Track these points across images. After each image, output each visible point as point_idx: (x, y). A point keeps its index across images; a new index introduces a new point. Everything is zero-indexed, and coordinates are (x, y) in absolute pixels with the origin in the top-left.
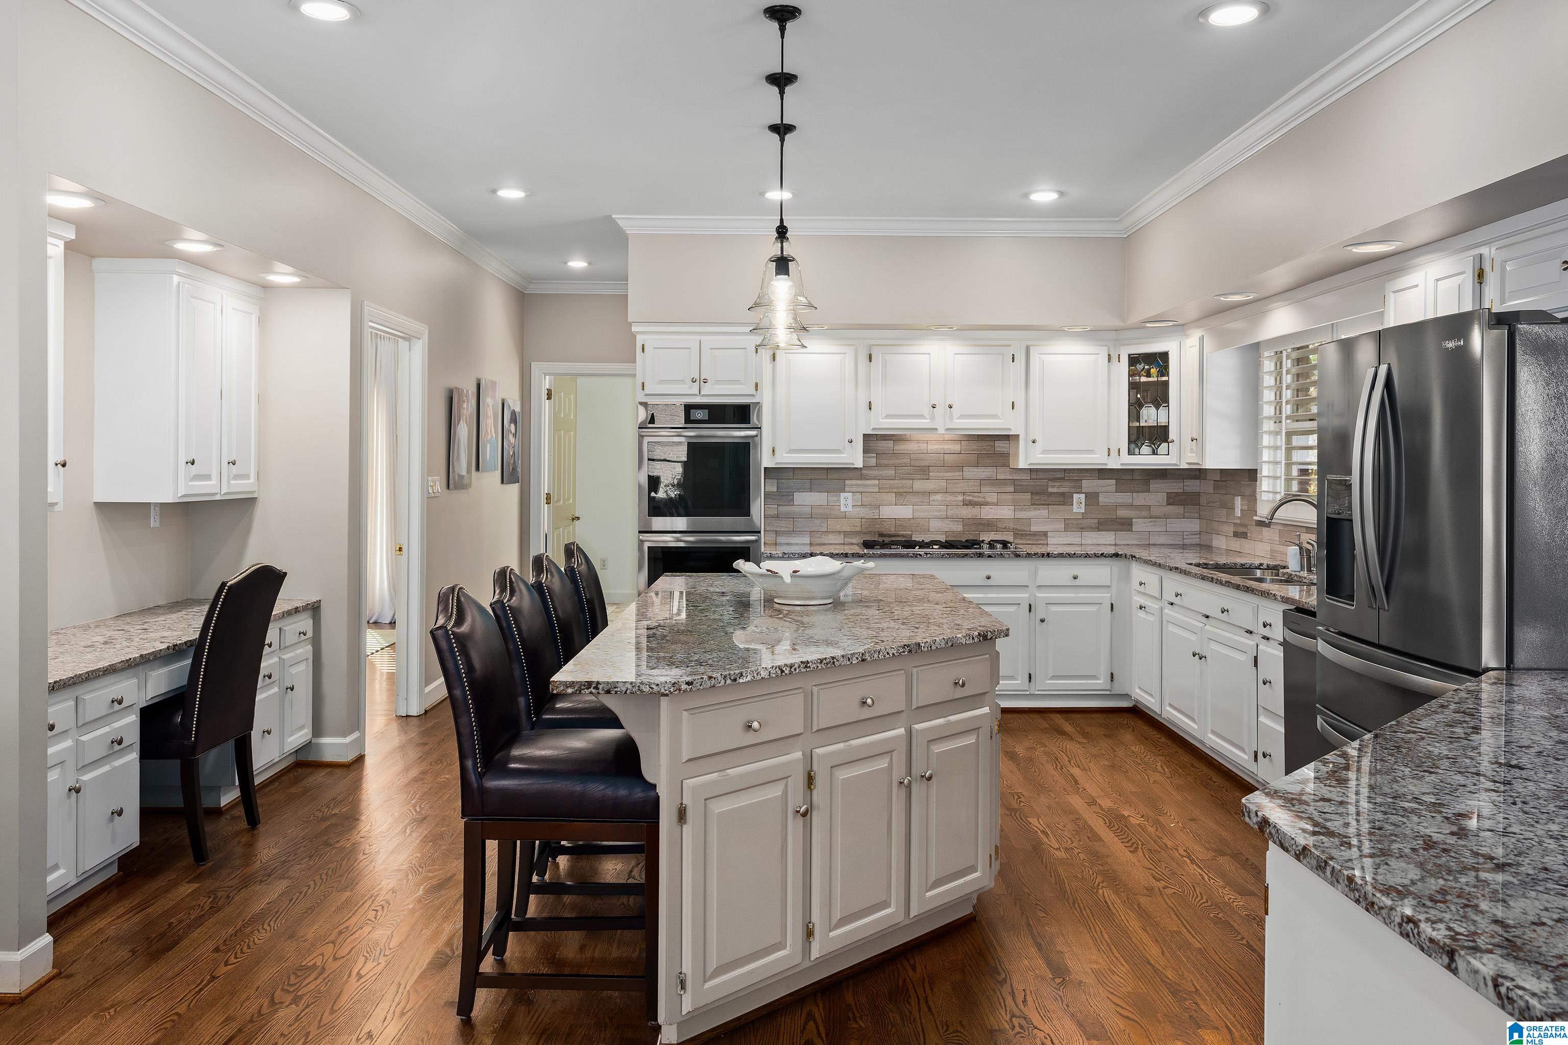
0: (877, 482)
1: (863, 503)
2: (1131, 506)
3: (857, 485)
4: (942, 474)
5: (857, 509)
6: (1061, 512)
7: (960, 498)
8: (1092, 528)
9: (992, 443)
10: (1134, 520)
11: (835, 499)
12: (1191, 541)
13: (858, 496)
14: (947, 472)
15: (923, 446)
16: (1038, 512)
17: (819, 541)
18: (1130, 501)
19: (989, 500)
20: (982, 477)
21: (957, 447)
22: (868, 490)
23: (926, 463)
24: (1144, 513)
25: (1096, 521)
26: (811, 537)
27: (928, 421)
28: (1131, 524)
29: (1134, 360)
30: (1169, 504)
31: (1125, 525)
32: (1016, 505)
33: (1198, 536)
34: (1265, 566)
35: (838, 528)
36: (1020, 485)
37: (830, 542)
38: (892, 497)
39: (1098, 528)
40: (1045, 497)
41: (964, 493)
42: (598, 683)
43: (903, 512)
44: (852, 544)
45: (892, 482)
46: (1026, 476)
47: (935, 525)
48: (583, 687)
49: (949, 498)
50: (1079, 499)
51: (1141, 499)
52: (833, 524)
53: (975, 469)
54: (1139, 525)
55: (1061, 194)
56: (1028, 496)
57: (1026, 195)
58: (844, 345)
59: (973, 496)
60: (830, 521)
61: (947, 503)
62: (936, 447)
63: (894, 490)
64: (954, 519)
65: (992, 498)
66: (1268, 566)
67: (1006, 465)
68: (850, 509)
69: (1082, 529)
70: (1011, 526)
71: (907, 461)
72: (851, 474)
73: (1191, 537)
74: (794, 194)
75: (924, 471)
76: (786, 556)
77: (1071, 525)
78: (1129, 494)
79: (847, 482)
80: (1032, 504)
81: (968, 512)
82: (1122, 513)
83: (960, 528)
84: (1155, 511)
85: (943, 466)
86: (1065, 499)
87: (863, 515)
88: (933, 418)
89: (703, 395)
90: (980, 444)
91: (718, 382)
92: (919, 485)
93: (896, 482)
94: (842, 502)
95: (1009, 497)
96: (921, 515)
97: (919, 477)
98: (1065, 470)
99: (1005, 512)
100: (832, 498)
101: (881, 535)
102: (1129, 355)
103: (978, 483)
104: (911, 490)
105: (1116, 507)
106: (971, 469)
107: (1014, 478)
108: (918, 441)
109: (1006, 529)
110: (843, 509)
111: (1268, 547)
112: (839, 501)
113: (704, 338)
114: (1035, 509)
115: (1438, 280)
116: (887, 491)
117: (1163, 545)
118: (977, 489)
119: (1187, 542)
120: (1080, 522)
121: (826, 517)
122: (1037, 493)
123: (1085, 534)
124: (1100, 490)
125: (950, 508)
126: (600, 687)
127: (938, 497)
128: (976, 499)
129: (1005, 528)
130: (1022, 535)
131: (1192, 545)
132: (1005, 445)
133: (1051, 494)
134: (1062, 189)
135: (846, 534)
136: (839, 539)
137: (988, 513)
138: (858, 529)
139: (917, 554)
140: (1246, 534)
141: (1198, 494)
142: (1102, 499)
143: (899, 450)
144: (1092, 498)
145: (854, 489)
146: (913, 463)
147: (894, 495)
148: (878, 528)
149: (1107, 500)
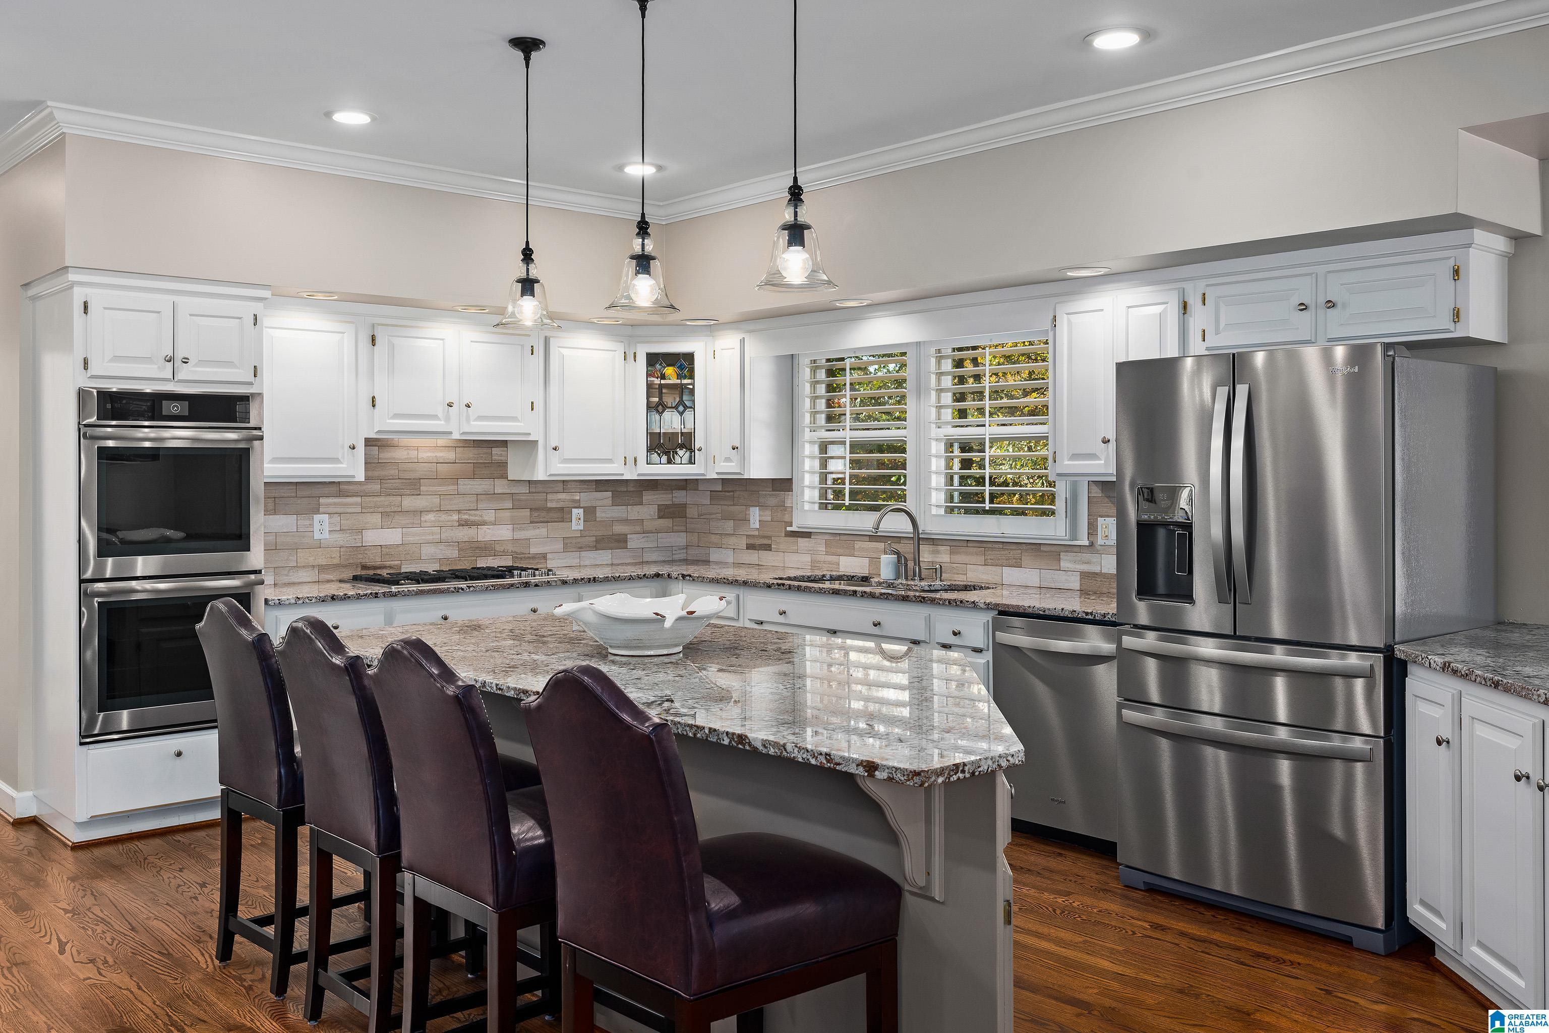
0: (359, 499)
1: (343, 528)
2: (625, 521)
3: (335, 504)
4: (435, 488)
5: (336, 536)
6: (558, 530)
7: (455, 517)
8: (589, 547)
9: (489, 450)
10: (629, 536)
11: (307, 522)
12: (679, 556)
13: (336, 518)
14: (440, 485)
15: (413, 454)
16: (537, 531)
17: (286, 579)
18: (625, 516)
19: (486, 518)
20: (480, 491)
21: (450, 455)
22: (349, 510)
23: (417, 475)
24: (638, 529)
25: (594, 539)
26: (275, 574)
27: (442, 422)
28: (626, 542)
29: (653, 359)
30: (659, 518)
31: (620, 541)
32: (515, 524)
33: (685, 551)
34: (828, 577)
35: (311, 561)
36: (519, 500)
37: (301, 580)
38: (376, 519)
39: (596, 546)
40: (544, 514)
41: (459, 511)
42: (965, 764)
43: (391, 536)
44: (328, 581)
45: (376, 499)
46: (525, 489)
47: (428, 551)
48: (951, 774)
49: (444, 517)
50: (577, 513)
51: (634, 512)
52: (304, 557)
53: (471, 482)
54: (634, 542)
55: (660, 168)
56: (527, 513)
57: (621, 168)
58: (342, 322)
59: (470, 515)
60: (301, 553)
61: (441, 524)
62: (429, 454)
63: (380, 510)
64: (448, 543)
65: (490, 516)
66: (831, 577)
67: (504, 476)
68: (326, 535)
69: (581, 548)
70: (510, 548)
71: (394, 472)
72: (326, 490)
73: (679, 552)
74: (374, 119)
75: (414, 485)
76: (301, 602)
77: (572, 545)
78: (624, 507)
79: (322, 500)
80: (531, 522)
81: (464, 534)
82: (618, 529)
83: (454, 553)
84: (648, 525)
85: (437, 478)
86: (562, 515)
87: (341, 543)
88: (447, 419)
89: (180, 381)
90: (476, 451)
91: (202, 363)
92: (409, 502)
93: (382, 498)
94: (317, 526)
95: (507, 514)
96: (412, 539)
97: (408, 492)
98: (564, 481)
99: (503, 533)
100: (304, 522)
101: (364, 567)
102: (647, 354)
103: (474, 498)
104: (400, 509)
105: (613, 521)
106: (467, 481)
107: (513, 491)
108: (407, 447)
109: (504, 553)
110: (317, 536)
111: (807, 558)
112: (312, 525)
113: (178, 299)
114: (534, 528)
115: (1129, 307)
116: (371, 510)
117: (655, 562)
118: (473, 506)
119: (676, 557)
120: (579, 540)
121: (295, 548)
122: (537, 509)
123: (583, 554)
124: (599, 503)
125: (443, 529)
126: (966, 768)
127: (431, 517)
128: (472, 518)
129: (504, 551)
130: (521, 558)
131: (680, 561)
132: (503, 453)
133: (551, 509)
134: (660, 163)
135: (322, 568)
136: (312, 575)
137: (486, 534)
138: (336, 561)
139: (459, 588)
140: (770, 546)
141: (684, 506)
142: (600, 514)
143: (386, 459)
144: (590, 512)
145: (331, 510)
146: (402, 475)
147: (380, 515)
148: (361, 559)
149: (604, 515)
